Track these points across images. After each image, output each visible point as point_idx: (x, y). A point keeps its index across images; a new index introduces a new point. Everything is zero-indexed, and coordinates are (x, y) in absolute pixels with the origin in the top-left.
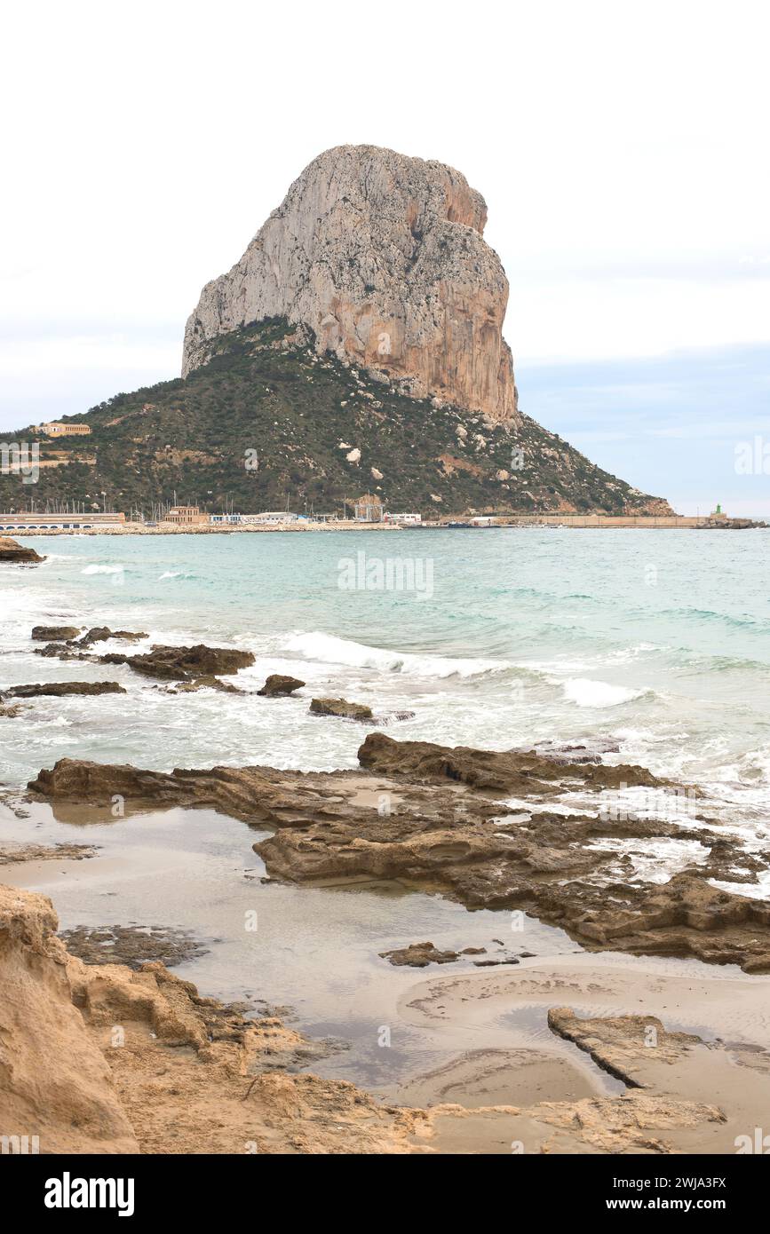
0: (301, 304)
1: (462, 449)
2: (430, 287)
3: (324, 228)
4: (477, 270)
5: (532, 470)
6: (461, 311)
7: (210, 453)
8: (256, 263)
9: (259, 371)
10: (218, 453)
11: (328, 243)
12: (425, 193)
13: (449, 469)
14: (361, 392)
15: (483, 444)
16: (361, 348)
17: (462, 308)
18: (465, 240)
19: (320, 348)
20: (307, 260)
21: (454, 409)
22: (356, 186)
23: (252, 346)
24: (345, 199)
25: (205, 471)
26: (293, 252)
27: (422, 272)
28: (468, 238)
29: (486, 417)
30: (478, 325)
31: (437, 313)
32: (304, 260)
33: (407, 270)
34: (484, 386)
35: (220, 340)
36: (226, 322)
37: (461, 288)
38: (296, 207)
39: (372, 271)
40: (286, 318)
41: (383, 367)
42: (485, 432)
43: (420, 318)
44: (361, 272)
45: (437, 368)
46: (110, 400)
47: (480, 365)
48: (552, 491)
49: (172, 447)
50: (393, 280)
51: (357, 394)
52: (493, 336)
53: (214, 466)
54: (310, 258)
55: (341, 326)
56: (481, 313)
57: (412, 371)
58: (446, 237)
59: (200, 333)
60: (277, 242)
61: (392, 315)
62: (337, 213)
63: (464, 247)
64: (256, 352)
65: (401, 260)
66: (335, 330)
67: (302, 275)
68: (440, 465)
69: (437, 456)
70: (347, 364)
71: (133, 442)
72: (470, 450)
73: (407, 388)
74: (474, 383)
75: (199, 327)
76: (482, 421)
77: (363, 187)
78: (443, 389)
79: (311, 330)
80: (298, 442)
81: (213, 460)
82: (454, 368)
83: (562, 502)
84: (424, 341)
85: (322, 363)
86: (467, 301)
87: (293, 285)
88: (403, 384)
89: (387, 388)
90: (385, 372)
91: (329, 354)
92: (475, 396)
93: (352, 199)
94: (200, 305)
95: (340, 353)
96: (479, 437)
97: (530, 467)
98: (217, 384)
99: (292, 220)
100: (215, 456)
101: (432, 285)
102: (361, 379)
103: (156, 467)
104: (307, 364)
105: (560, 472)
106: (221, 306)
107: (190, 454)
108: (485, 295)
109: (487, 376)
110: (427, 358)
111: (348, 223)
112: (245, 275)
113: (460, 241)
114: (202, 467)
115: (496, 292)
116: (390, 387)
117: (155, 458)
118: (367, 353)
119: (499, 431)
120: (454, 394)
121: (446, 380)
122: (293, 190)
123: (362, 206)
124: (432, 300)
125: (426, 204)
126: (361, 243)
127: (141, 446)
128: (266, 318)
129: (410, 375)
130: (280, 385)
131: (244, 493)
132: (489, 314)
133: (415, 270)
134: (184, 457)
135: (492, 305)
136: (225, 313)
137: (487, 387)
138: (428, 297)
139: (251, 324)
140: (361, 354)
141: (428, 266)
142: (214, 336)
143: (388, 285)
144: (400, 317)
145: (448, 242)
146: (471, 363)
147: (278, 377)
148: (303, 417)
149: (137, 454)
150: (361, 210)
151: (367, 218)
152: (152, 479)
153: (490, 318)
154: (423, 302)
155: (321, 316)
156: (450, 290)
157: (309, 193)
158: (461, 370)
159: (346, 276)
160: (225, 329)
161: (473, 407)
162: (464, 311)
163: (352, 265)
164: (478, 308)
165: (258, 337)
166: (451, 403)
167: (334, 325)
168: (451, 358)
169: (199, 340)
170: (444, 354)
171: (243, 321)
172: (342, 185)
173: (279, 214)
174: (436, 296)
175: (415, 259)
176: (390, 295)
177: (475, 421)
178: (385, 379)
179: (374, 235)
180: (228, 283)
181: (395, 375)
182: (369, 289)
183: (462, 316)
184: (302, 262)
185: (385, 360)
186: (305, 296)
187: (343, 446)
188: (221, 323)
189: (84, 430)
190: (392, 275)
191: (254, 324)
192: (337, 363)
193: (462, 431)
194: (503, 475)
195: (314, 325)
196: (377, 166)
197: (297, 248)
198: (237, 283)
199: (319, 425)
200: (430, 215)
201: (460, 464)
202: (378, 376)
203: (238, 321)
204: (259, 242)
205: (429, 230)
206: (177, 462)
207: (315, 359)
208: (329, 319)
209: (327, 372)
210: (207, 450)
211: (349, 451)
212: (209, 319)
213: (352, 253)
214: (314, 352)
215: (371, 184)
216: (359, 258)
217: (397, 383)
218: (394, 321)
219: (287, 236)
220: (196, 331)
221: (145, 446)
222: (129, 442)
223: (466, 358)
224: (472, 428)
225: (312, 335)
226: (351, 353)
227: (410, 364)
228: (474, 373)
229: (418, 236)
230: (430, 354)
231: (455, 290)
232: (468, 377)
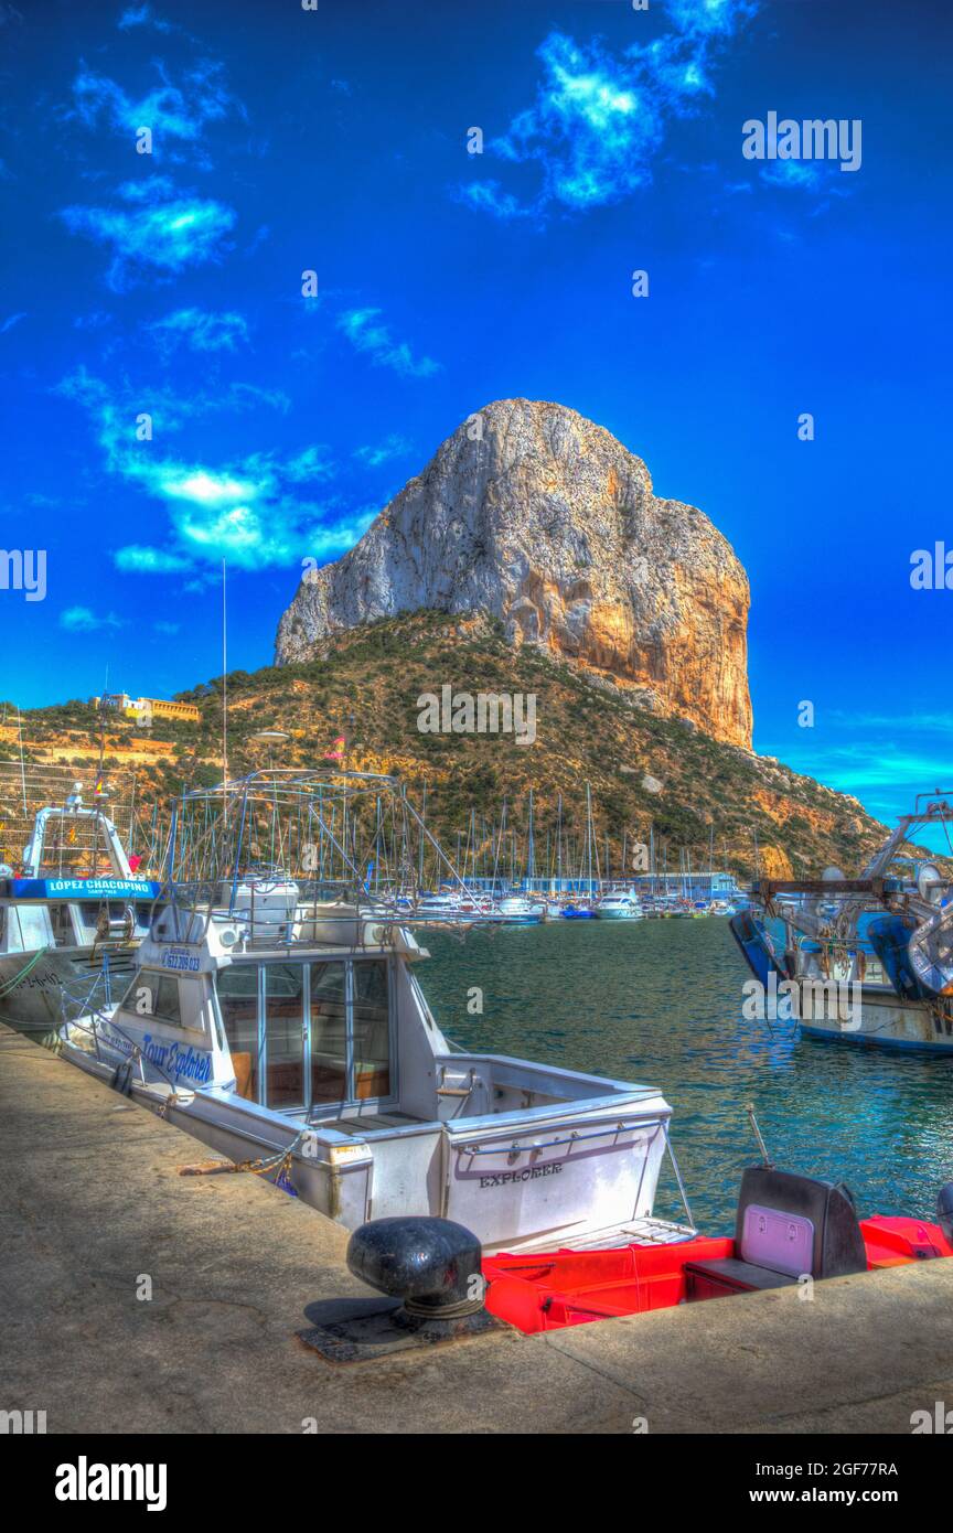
2: (664, 569)
3: (500, 490)
4: (717, 553)
6: (704, 603)
12: (626, 462)
16: (574, 643)
19: (518, 639)
20: (471, 535)
22: (540, 441)
24: (529, 456)
28: (692, 516)
30: (725, 625)
31: (678, 602)
33: (625, 547)
34: (732, 708)
37: (703, 573)
39: (581, 543)
40: (445, 607)
41: (605, 672)
43: (656, 607)
44: (566, 542)
45: (680, 677)
49: (367, 748)
50: (610, 556)
52: (743, 642)
55: (542, 612)
56: (729, 608)
57: (644, 680)
58: (664, 513)
59: (300, 633)
60: (421, 515)
61: (618, 600)
62: (519, 471)
63: (694, 526)
66: (534, 618)
67: (464, 553)
69: (748, 794)
70: (558, 664)
73: (645, 702)
74: (721, 703)
75: (298, 626)
82: (698, 679)
86: (711, 592)
88: (638, 696)
89: (618, 699)
90: (610, 679)
91: (531, 648)
92: (722, 722)
93: (539, 456)
95: (544, 649)
100: (448, 767)
101: (664, 565)
106: (330, 601)
107: (398, 760)
108: (732, 585)
110: (669, 662)
111: (536, 483)
112: (368, 560)
113: (687, 519)
115: (743, 585)
116: (622, 699)
121: (688, 696)
123: (553, 464)
124: (670, 585)
125: (629, 475)
126: (558, 508)
129: (643, 686)
132: (737, 611)
135: (741, 599)
138: (662, 581)
139: (380, 620)
140: (571, 651)
142: (320, 637)
143: (606, 562)
144: (626, 604)
145: (671, 519)
146: (718, 674)
149: (302, 757)
151: (560, 480)
153: (738, 617)
154: (657, 585)
155: (511, 598)
156: (689, 575)
158: (707, 684)
159: (545, 548)
160: (336, 629)
162: (707, 605)
163: (550, 535)
164: (723, 602)
167: (532, 610)
168: (696, 665)
169: (299, 642)
172: (523, 438)
174: (674, 580)
178: (613, 689)
182: (582, 564)
183: (705, 611)
185: (608, 663)
187: (626, 769)
188: (330, 622)
192: (546, 661)
195: (498, 612)
196: (566, 423)
198: (354, 571)
203: (357, 618)
204: (389, 519)
205: (640, 505)
214: (509, 644)
217: (631, 694)
218: (621, 608)
221: (312, 745)
223: (713, 667)
225: (498, 623)
226: (558, 652)
228: (721, 689)
230: (672, 656)
231: (695, 576)
232: (714, 693)
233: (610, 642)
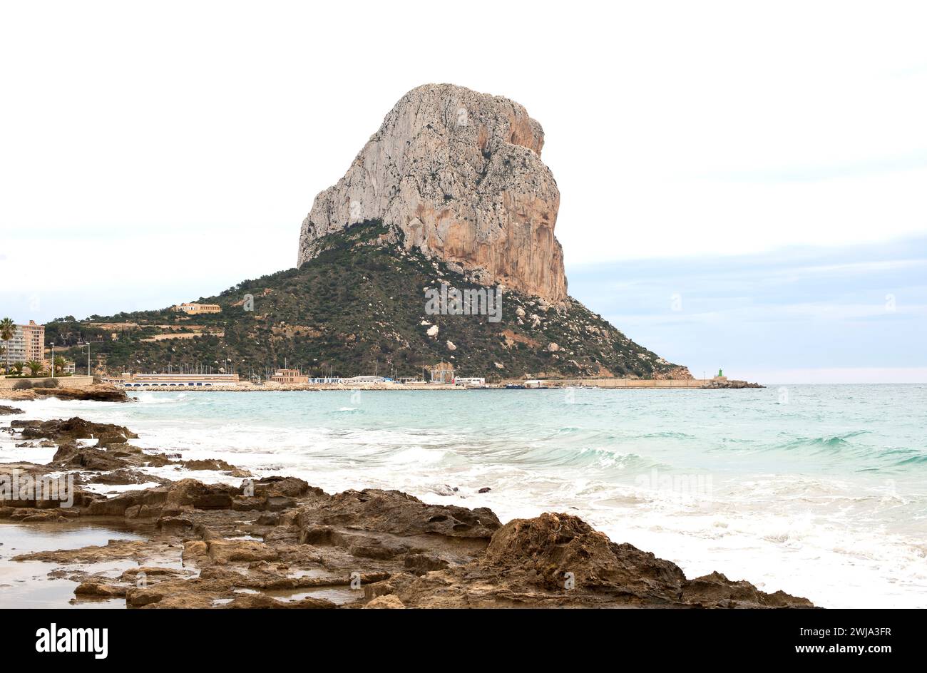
0: (392, 210)
1: (521, 326)
2: (497, 197)
3: (412, 149)
4: (534, 182)
5: (578, 343)
6: (521, 215)
7: (317, 328)
8: (358, 177)
9: (359, 263)
10: (323, 328)
11: (415, 161)
12: (493, 121)
13: (510, 342)
14: (440, 280)
15: (538, 322)
16: (440, 244)
17: (522, 213)
18: (525, 159)
19: (408, 245)
20: (398, 175)
21: (515, 294)
22: (437, 115)
23: (353, 243)
24: (429, 127)
25: (312, 343)
26: (387, 168)
27: (490, 184)
28: (527, 157)
29: (541, 301)
30: (534, 227)
31: (501, 217)
32: (396, 174)
33: (478, 183)
34: (539, 275)
35: (328, 238)
36: (333, 224)
37: (521, 197)
38: (390, 132)
39: (450, 183)
40: (381, 221)
41: (458, 260)
42: (540, 313)
43: (488, 221)
44: (441, 184)
45: (502, 261)
46: (238, 285)
47: (537, 259)
48: (594, 360)
49: (286, 324)
50: (467, 191)
51: (437, 282)
52: (547, 236)
53: (319, 339)
54: (401, 173)
55: (424, 227)
56: (537, 217)
57: (481, 263)
58: (509, 156)
59: (312, 232)
60: (375, 160)
61: (466, 219)
62: (422, 137)
63: (524, 164)
64: (356, 248)
65: (474, 175)
66: (420, 230)
67: (394, 186)
68: (503, 339)
69: (501, 331)
70: (429, 258)
71: (254, 319)
72: (527, 327)
73: (477, 277)
74: (532, 273)
75: (312, 228)
76: (538, 304)
77: (443, 117)
78: (507, 278)
79: (400, 230)
80: (387, 320)
81: (318, 334)
82: (515, 260)
83: (602, 369)
84: (491, 239)
85: (409, 257)
86: (526, 207)
87: (387, 194)
88: (474, 274)
89: (461, 276)
90: (460, 264)
91: (415, 249)
92: (533, 284)
93: (434, 126)
94: (313, 210)
95: (424, 249)
96: (535, 316)
97: (576, 340)
98: (324, 273)
99: (386, 143)
100: (320, 330)
101: (497, 194)
102: (440, 269)
103: (273, 339)
104: (396, 257)
105: (600, 345)
106: (330, 211)
107: (301, 329)
108: (540, 202)
109: (542, 268)
110: (494, 253)
111: (431, 145)
112: (349, 186)
113: (521, 160)
114: (310, 339)
115: (550, 200)
116: (464, 276)
117: (272, 332)
118: (445, 249)
119: (551, 312)
120: (516, 282)
121: (509, 270)
122: (388, 119)
123: (443, 131)
124: (498, 206)
125: (494, 130)
126: (441, 161)
127: (260, 322)
128: (366, 221)
129: (480, 267)
130: (374, 274)
131: (343, 360)
132: (544, 217)
133: (484, 182)
134: (295, 332)
135: (546, 210)
136: (333, 217)
137: (542, 277)
138: (495, 204)
139: (353, 226)
140: (441, 249)
141: (495, 180)
142: (324, 235)
143: (463, 195)
144: (472, 220)
145: (511, 160)
146: (529, 257)
147: (373, 268)
148: (393, 300)
149: (258, 329)
150: (441, 135)
151: (446, 141)
152: (269, 348)
153: (545, 221)
154: (491, 208)
155: (409, 219)
156: (512, 199)
157: (400, 121)
158: (521, 263)
159: (429, 187)
160: (332, 229)
161: (531, 293)
162: (523, 216)
163: (434, 179)
164: (534, 213)
165: (358, 236)
166: (513, 289)
167: (419, 226)
168: (513, 253)
169: (312, 238)
170: (508, 250)
171: (347, 223)
172: (426, 115)
173: (377, 138)
174: (501, 203)
175: (484, 174)
176: (464, 202)
177: (532, 303)
178: (460, 270)
179: (451, 154)
180: (336, 192)
181: (468, 267)
182: (448, 197)
183: (522, 219)
184: (395, 176)
185: (460, 254)
186: (396, 202)
187: (424, 323)
188: (330, 225)
189: (216, 309)
190: (466, 186)
191: (356, 225)
192: (422, 257)
193: (521, 311)
194: (554, 347)
195: (403, 227)
196: (455, 100)
197: (391, 165)
198: (342, 193)
199: (405, 306)
200: (496, 139)
201: (519, 338)
202: (453, 267)
203: (343, 223)
204: (360, 159)
205: (496, 151)
206: (289, 335)
207: (404, 254)
208: (415, 221)
209: (412, 264)
210: (314, 326)
211: (429, 327)
212: (320, 221)
213: (434, 169)
214: (403, 248)
215: (450, 115)
216: (440, 173)
217: (470, 273)
218: (467, 223)
219: (383, 155)
220: (310, 231)
221: (264, 323)
222: (251, 319)
223: (525, 253)
224: (529, 310)
225: (401, 234)
226: (433, 249)
227: (480, 257)
228: (531, 265)
229: (487, 156)
230: (496, 250)
231: (516, 199)
232: (527, 268)
233: (460, 244)
